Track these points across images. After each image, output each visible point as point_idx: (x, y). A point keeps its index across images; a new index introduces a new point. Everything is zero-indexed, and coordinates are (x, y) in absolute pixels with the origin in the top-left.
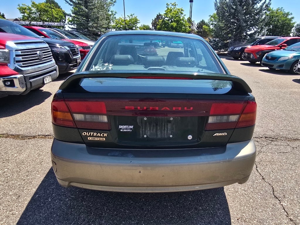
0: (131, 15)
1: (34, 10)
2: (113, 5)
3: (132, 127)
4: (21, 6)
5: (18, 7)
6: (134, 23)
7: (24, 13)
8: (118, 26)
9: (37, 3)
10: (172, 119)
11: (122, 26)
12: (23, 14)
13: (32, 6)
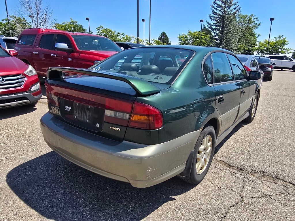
0: (279, 37)
1: (189, 37)
2: (256, 28)
3: (70, 108)
4: (181, 35)
5: (179, 36)
6: (280, 45)
7: (181, 40)
8: (261, 48)
9: (192, 32)
10: (90, 107)
11: (265, 48)
12: (180, 42)
13: (188, 34)
